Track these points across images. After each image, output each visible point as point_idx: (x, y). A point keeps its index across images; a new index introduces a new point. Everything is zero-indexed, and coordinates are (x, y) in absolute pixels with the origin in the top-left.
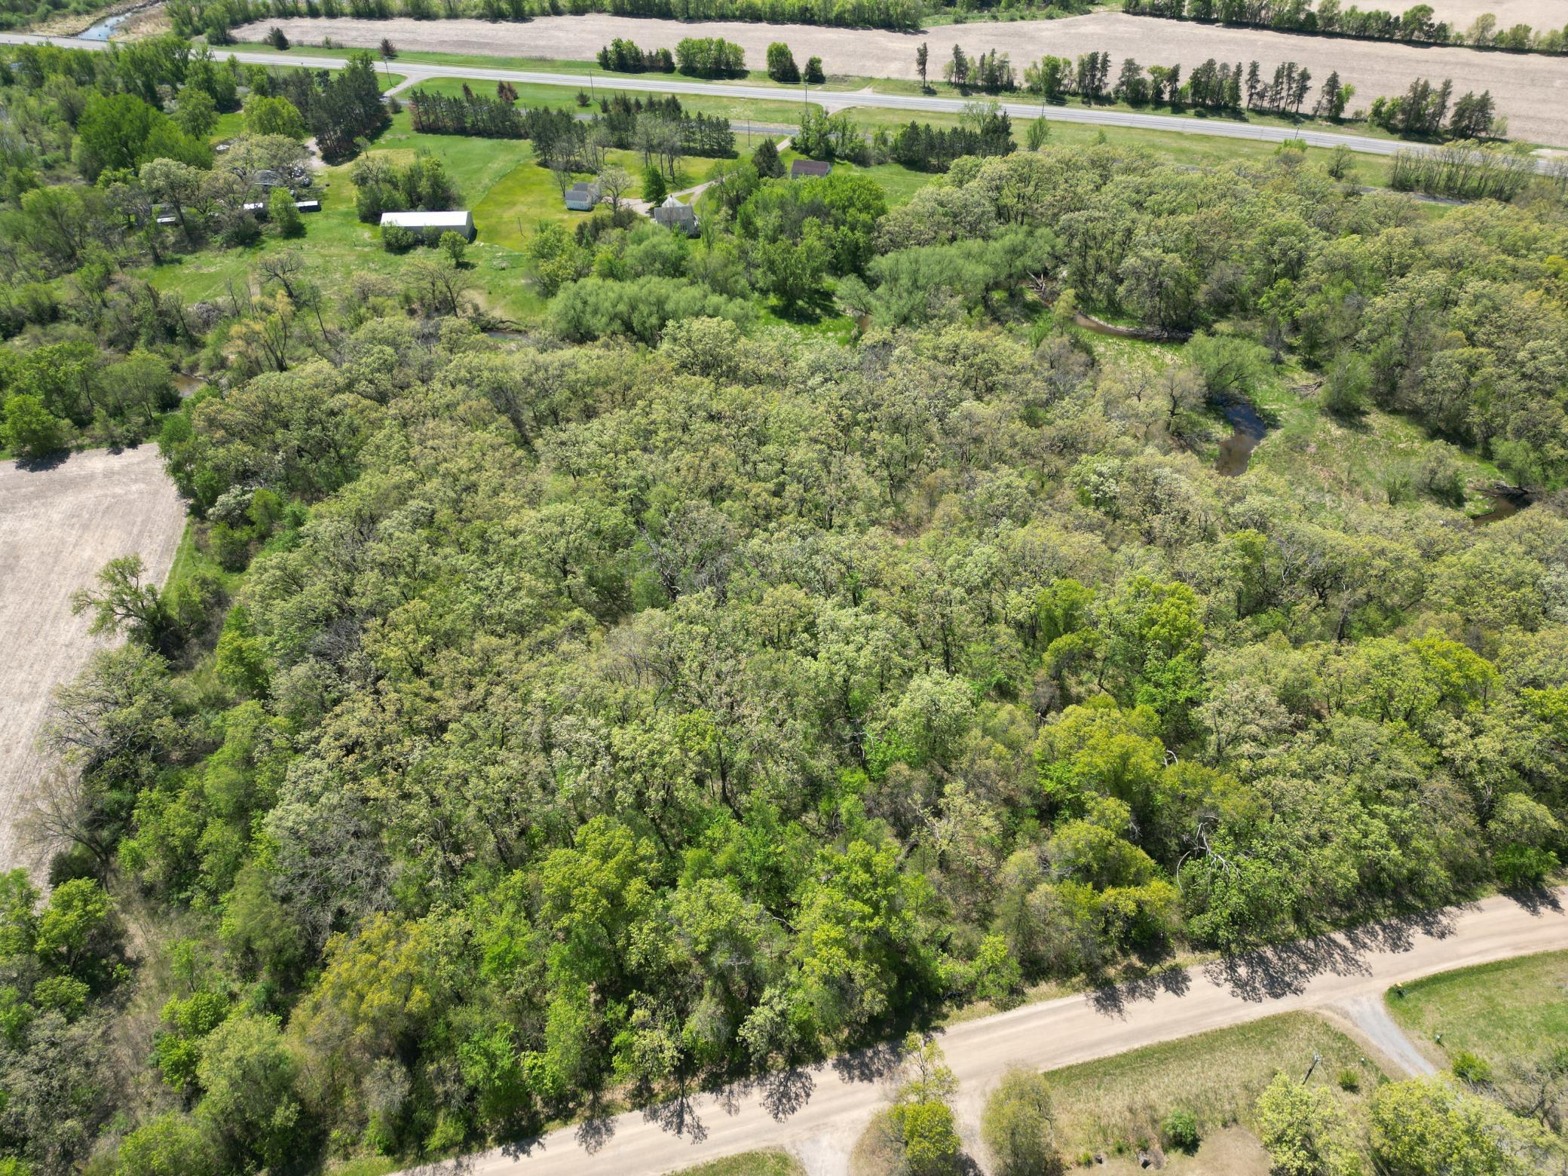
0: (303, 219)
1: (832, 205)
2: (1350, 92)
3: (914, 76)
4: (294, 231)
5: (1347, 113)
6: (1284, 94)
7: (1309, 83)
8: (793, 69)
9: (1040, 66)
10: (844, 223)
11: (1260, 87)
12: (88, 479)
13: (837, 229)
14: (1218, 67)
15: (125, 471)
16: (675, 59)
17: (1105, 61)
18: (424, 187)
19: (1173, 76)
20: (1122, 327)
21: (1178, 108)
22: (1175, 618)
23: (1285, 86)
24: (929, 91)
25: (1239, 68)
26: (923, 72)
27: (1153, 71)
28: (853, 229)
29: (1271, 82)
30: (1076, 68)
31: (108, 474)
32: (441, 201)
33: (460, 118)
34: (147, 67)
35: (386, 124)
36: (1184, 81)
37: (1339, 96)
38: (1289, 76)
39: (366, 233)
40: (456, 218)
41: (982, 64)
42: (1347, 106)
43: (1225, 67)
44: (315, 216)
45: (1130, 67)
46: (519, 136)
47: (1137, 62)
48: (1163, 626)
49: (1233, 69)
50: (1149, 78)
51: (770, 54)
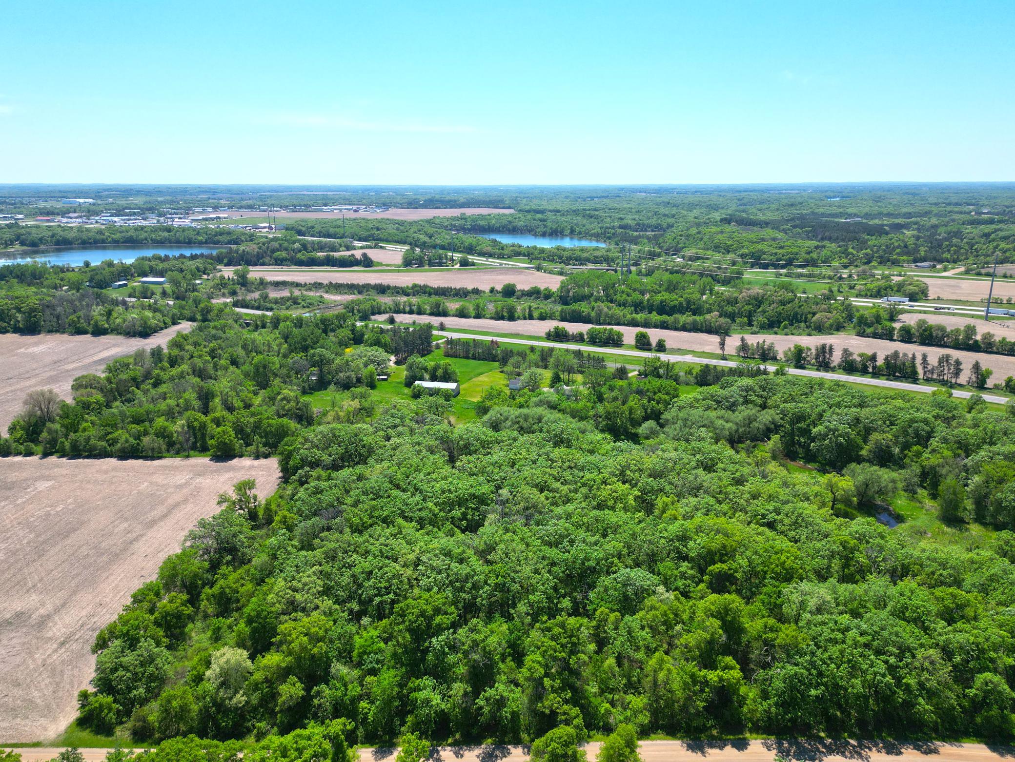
0: (377, 383)
1: (648, 390)
2: (989, 373)
3: (720, 352)
4: (372, 386)
5: (990, 383)
6: (946, 372)
7: (961, 367)
8: (649, 344)
9: (793, 349)
10: (654, 400)
11: (930, 368)
12: (243, 467)
13: (649, 402)
14: (901, 355)
15: (259, 467)
16: (586, 337)
17: (831, 349)
18: (440, 372)
19: (874, 358)
20: (811, 465)
21: (876, 374)
22: (785, 562)
23: (946, 368)
24: (724, 358)
25: (914, 355)
26: (723, 348)
27: (861, 355)
28: (658, 403)
29: (936, 364)
30: (814, 351)
31: (251, 467)
32: (446, 378)
33: (467, 351)
34: (327, 323)
35: (429, 352)
36: (880, 362)
37: (982, 375)
38: (947, 361)
39: (407, 391)
40: (452, 386)
41: (758, 347)
42: (988, 381)
43: (905, 355)
44: (383, 383)
45: (846, 351)
46: (494, 360)
47: (851, 350)
48: (777, 566)
49: (910, 356)
50: (859, 359)
51: (637, 336)
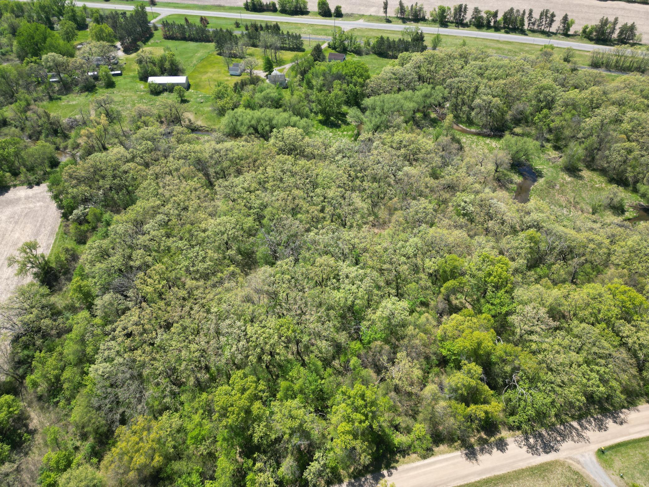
0: (114, 79)
1: (346, 74)
2: (573, 23)
3: (381, 14)
4: (110, 85)
5: (571, 32)
6: (544, 23)
7: (555, 19)
8: (329, 11)
9: (437, 10)
10: (351, 83)
11: (533, 20)
12: (19, 200)
13: (348, 85)
14: (515, 11)
15: (35, 196)
16: (277, 6)
17: (466, 8)
18: (167, 65)
19: (495, 15)
20: (473, 130)
21: (497, 29)
22: (501, 274)
23: (544, 20)
24: (389, 21)
25: (524, 12)
26: (386, 12)
27: (486, 13)
28: (355, 85)
29: (538, 18)
30: (453, 11)
31: (27, 198)
32: (175, 71)
33: (183, 33)
34: (46, 9)
35: (151, 36)
36: (500, 17)
37: (568, 24)
38: (546, 16)
39: (141, 86)
40: (181, 79)
41: (412, 9)
42: (571, 29)
43: (518, 11)
44: (119, 78)
45: (477, 10)
46: (209, 41)
47: (480, 8)
48: (495, 277)
49: (522, 12)
50: (485, 16)
51: (319, 4)
